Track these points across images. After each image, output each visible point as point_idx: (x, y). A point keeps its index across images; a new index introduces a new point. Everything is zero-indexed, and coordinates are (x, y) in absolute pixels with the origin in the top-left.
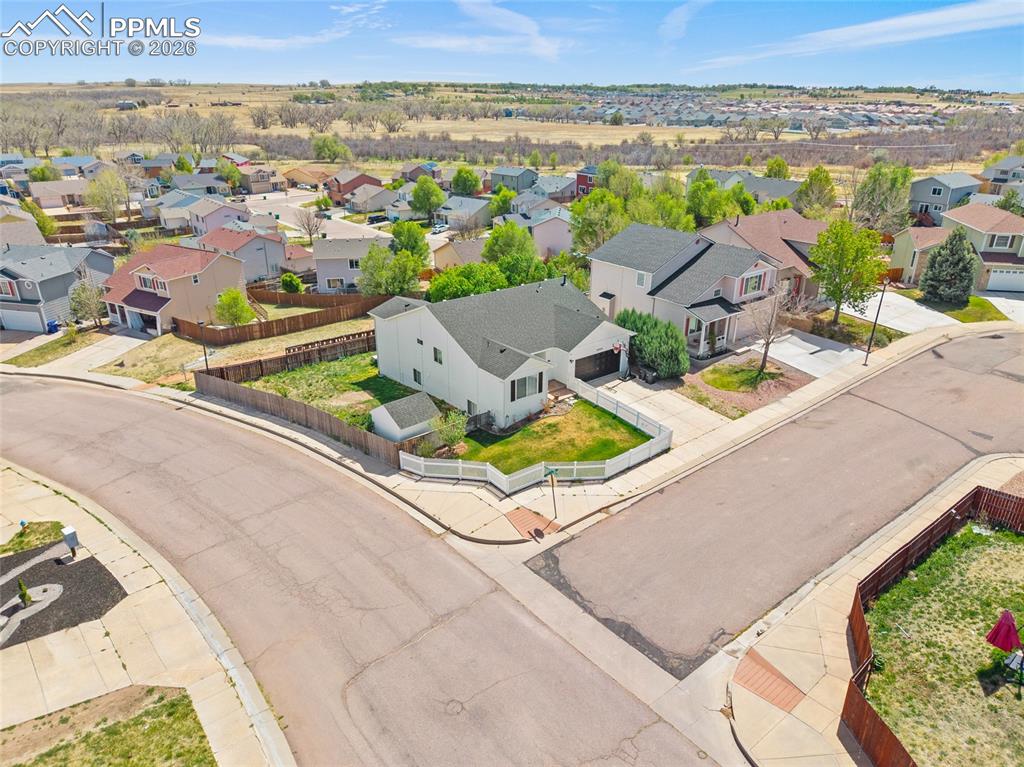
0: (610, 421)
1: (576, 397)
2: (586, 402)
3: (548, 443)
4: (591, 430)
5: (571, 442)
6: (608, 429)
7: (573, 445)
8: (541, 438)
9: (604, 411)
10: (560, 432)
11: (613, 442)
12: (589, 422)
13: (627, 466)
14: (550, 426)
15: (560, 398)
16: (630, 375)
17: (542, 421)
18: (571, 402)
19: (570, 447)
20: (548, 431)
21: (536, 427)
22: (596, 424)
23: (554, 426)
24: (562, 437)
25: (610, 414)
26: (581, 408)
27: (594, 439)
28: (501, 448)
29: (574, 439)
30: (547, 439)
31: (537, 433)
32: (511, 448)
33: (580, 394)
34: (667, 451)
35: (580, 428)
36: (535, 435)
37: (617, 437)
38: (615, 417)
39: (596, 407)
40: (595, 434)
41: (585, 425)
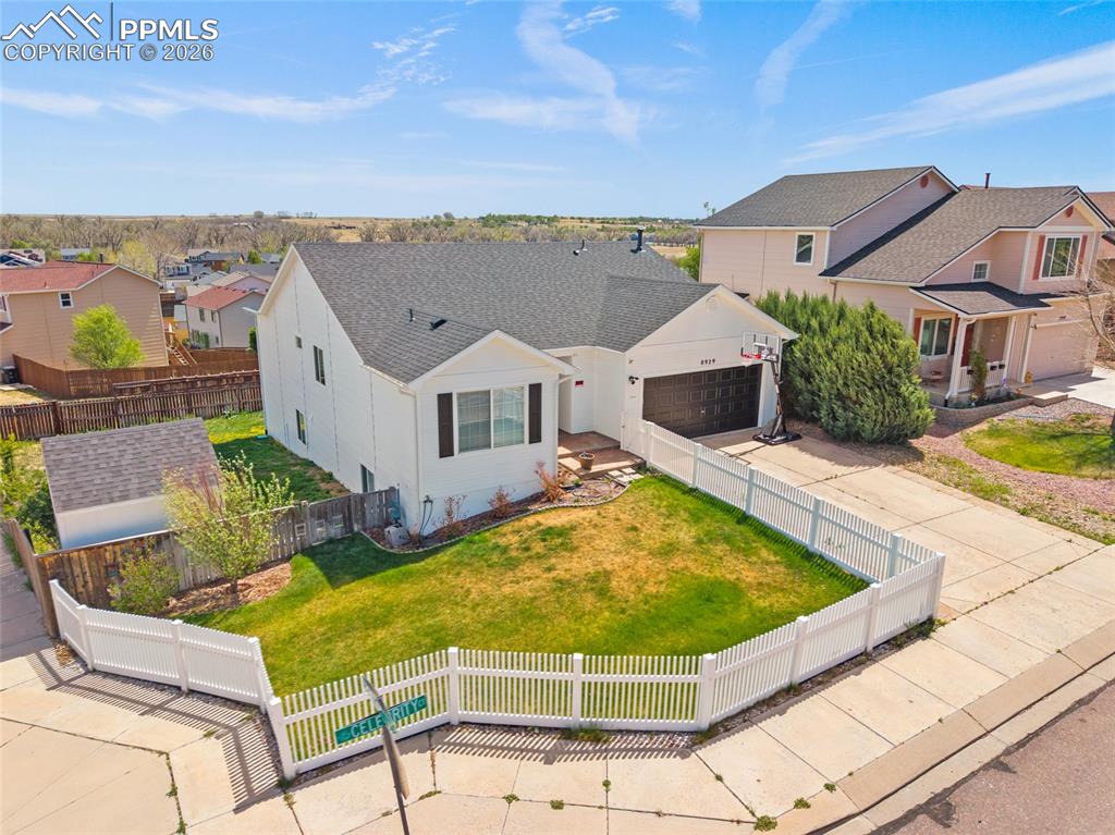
0: (730, 527)
1: (641, 467)
2: (666, 480)
3: (530, 582)
4: (669, 550)
5: (599, 584)
6: (719, 549)
7: (602, 593)
8: (512, 564)
9: (712, 501)
10: (574, 549)
11: (736, 590)
12: (665, 528)
13: (783, 682)
14: (549, 532)
15: (595, 468)
16: (784, 431)
17: (531, 520)
18: (625, 479)
19: (590, 598)
20: (538, 547)
21: (508, 535)
22: (685, 534)
23: (560, 535)
24: (574, 566)
25: (729, 510)
26: (650, 491)
27: (674, 576)
28: (377, 591)
29: (607, 574)
30: (528, 569)
31: (505, 550)
32: (408, 592)
33: (652, 462)
34: (923, 629)
35: (635, 544)
36: (495, 558)
37: (749, 576)
38: (744, 518)
39: (692, 491)
40: (678, 562)
41: (652, 535)
